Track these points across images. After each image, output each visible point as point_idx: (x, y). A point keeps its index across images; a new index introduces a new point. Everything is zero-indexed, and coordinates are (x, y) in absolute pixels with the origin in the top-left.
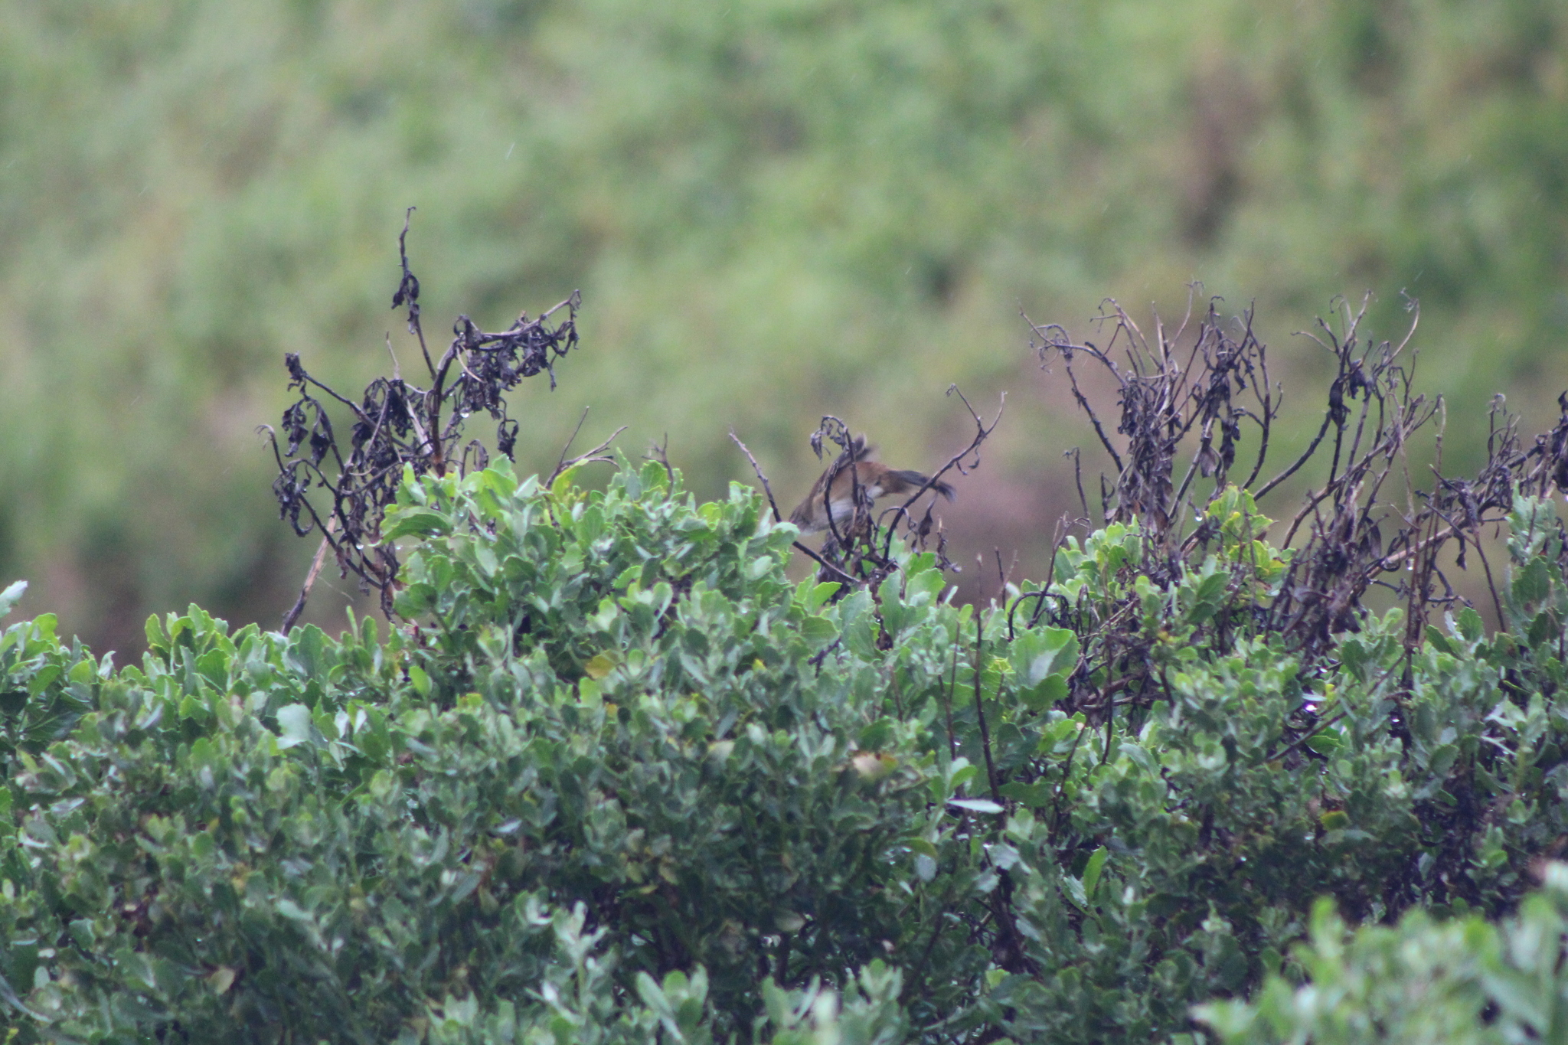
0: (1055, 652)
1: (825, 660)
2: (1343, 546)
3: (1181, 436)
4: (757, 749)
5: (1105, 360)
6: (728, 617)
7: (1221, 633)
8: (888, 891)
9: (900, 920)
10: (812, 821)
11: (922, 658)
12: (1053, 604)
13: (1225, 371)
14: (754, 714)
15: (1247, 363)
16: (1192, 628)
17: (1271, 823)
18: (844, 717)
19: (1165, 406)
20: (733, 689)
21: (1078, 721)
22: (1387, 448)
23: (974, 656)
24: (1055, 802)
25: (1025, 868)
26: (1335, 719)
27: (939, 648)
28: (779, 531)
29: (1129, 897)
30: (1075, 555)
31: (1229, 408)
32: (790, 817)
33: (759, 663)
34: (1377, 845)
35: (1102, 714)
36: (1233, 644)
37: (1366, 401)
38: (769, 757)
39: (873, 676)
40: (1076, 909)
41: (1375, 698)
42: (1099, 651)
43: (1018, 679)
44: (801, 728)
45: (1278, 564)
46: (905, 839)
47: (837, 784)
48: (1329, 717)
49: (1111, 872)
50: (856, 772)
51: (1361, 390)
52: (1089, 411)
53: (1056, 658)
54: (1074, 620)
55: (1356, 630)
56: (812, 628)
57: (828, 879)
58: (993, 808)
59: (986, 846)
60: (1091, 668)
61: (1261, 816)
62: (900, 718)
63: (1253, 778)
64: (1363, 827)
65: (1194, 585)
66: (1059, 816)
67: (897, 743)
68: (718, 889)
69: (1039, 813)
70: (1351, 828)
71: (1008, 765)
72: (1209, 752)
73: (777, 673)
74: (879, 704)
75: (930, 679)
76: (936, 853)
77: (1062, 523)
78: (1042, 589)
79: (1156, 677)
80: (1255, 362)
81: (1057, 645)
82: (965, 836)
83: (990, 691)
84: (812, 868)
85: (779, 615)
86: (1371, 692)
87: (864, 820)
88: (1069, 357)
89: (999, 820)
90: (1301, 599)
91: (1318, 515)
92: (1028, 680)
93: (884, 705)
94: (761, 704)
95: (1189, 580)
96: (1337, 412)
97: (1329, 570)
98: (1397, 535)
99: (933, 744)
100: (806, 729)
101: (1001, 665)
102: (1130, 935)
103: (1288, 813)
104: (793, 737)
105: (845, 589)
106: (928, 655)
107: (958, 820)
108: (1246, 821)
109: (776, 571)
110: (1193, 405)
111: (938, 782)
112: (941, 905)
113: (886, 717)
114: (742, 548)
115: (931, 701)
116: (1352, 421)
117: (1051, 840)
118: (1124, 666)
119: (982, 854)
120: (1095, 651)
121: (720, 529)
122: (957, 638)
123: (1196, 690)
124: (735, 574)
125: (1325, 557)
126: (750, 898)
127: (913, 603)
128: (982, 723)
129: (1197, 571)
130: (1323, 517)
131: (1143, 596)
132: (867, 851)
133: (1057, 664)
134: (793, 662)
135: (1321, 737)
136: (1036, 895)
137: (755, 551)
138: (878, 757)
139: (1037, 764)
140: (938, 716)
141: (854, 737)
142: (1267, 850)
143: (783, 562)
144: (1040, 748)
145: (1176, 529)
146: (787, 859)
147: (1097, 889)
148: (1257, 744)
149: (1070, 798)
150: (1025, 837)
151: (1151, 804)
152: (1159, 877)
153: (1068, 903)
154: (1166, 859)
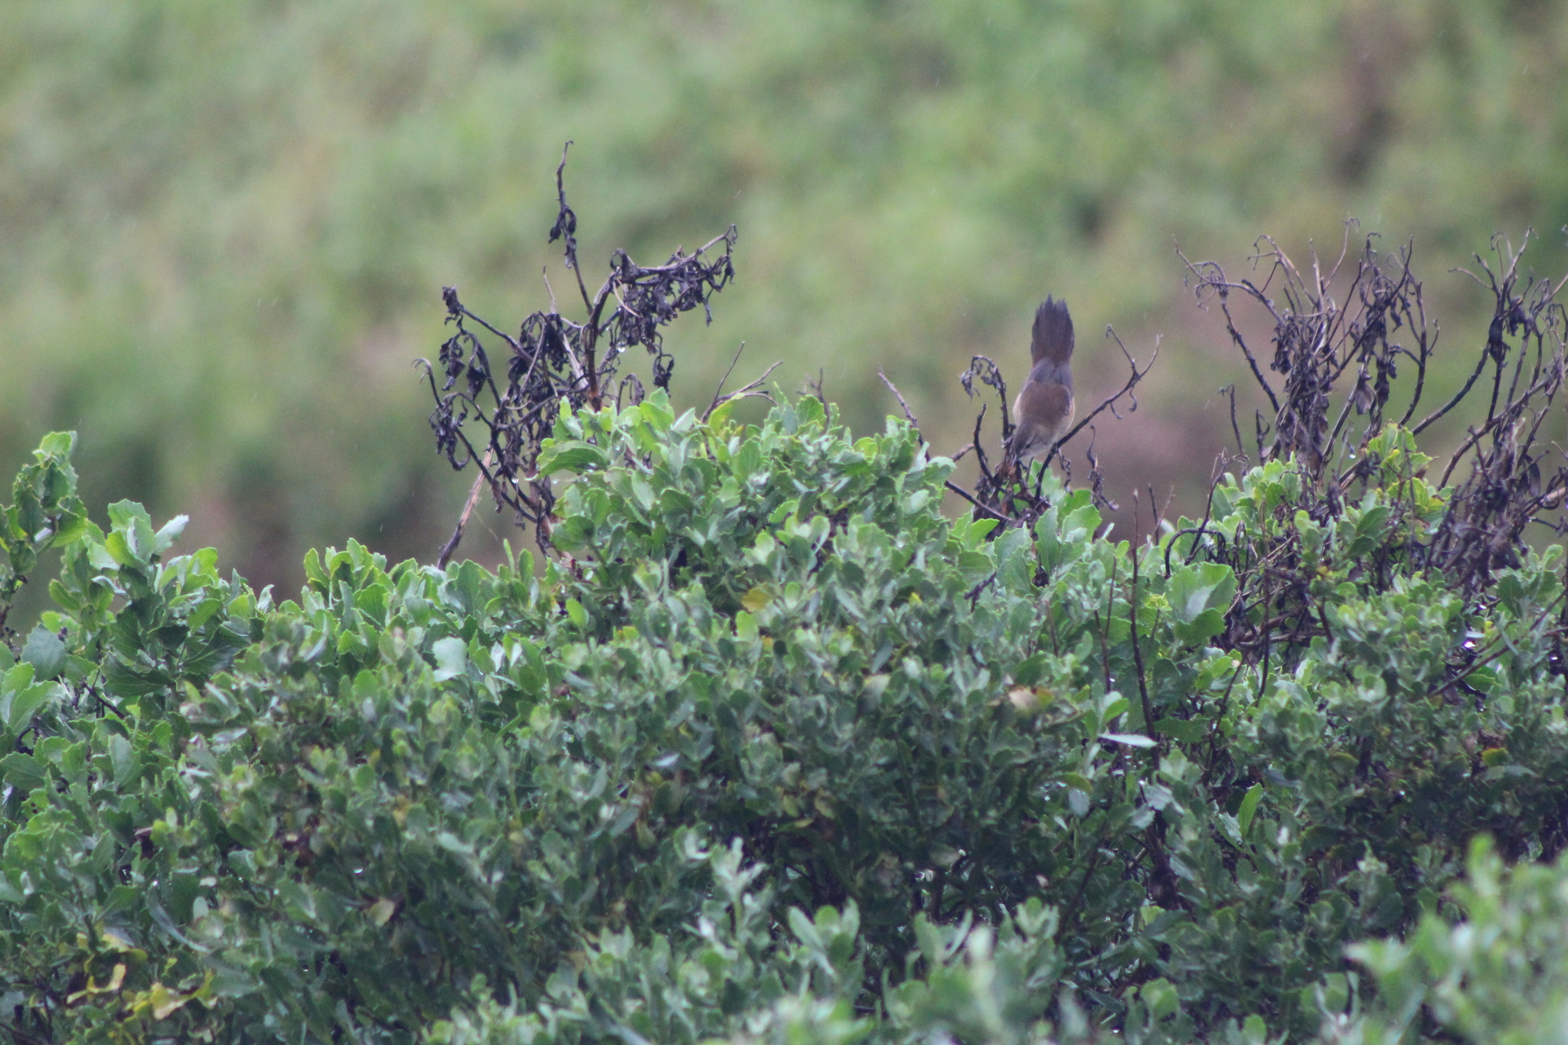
0: (1213, 587)
1: (982, 594)
2: (1504, 482)
3: (1337, 375)
4: (913, 683)
5: (1262, 298)
6: (885, 552)
7: (1380, 569)
8: (1043, 826)
9: (1055, 855)
10: (968, 755)
11: (1078, 593)
12: (1209, 541)
13: (1382, 310)
14: (910, 648)
15: (1403, 300)
16: (1351, 564)
17: (1431, 757)
18: (1000, 651)
19: (1322, 344)
20: (890, 623)
21: (1235, 658)
22: (1546, 386)
23: (1130, 592)
24: (1211, 739)
25: (1179, 808)
26: (1495, 656)
27: (1095, 584)
28: (935, 464)
29: (1283, 837)
30: (1233, 493)
31: (1385, 346)
32: (945, 751)
33: (915, 596)
34: (1537, 781)
35: (1257, 652)
36: (1391, 582)
37: (1526, 338)
38: (924, 691)
39: (1029, 611)
40: (1231, 846)
41: (1538, 633)
42: (1257, 588)
43: (1174, 615)
44: (956, 661)
45: (1437, 502)
46: (1060, 773)
47: (993, 719)
48: (1487, 654)
49: (1265, 809)
50: (1013, 706)
51: (1521, 327)
52: (1244, 348)
53: (1213, 594)
54: (1231, 556)
55: (1516, 566)
56: (969, 562)
57: (983, 813)
58: (1147, 742)
59: (1142, 782)
60: (1247, 605)
61: (1421, 750)
62: (1056, 653)
63: (1413, 712)
64: (1524, 763)
65: (1355, 520)
66: (1215, 752)
67: (1052, 678)
68: (873, 823)
69: (1192, 752)
70: (1511, 764)
71: (1163, 702)
72: (1370, 685)
73: (934, 607)
74: (1035, 639)
75: (1086, 614)
76: (1091, 788)
77: (1220, 459)
78: (1199, 526)
79: (1314, 612)
80: (1412, 300)
81: (1214, 580)
82: (1120, 772)
83: (1145, 627)
84: (967, 802)
85: (936, 549)
86: (1532, 628)
87: (1020, 754)
88: (1224, 294)
89: (1153, 757)
90: (1461, 535)
91: (1479, 450)
92: (1184, 616)
93: (1040, 639)
94: (917, 637)
95: (1349, 514)
96: (1496, 347)
97: (1490, 507)
98: (1557, 473)
99: (1089, 678)
100: (961, 663)
101: (1158, 602)
102: (1284, 876)
103: (1447, 748)
104: (949, 671)
105: (1002, 526)
106: (1086, 591)
107: (1113, 756)
108: (1405, 755)
109: (932, 505)
110: (1350, 342)
111: (1092, 716)
112: (1095, 840)
113: (1041, 652)
114: (899, 482)
115: (1087, 635)
116: (1511, 358)
117: (1205, 779)
118: (1280, 604)
119: (1138, 790)
120: (1251, 587)
121: (877, 463)
122: (1113, 574)
123: (1358, 622)
124: (892, 508)
125: (1486, 493)
126: (905, 831)
127: (1069, 539)
128: (1137, 659)
129: (1356, 505)
130: (1484, 454)
131: (1303, 531)
132: (1023, 786)
133: (1214, 600)
134: (950, 596)
135: (1478, 676)
136: (1190, 835)
137: (914, 485)
138: (1034, 691)
139: (1194, 701)
140: (1094, 650)
141: (1009, 671)
142: (1426, 783)
143: (938, 497)
144: (1197, 685)
145: (1333, 464)
146: (942, 793)
147: (1251, 828)
148: (1419, 678)
149: (1227, 735)
150: (1178, 778)
151: (1309, 735)
152: (1317, 808)
153: (1222, 841)
154: (1323, 789)
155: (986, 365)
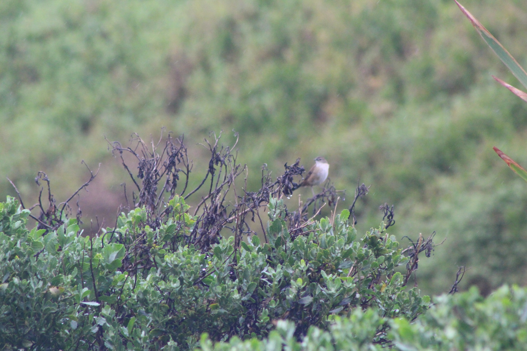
0: (117, 252)
1: (39, 255)
2: (214, 215)
3: (160, 179)
4: (16, 286)
5: (134, 153)
6: (6, 242)
7: (173, 244)
8: (61, 333)
9: (65, 343)
10: (35, 310)
11: (72, 254)
12: (117, 235)
13: (174, 157)
14: (15, 274)
15: (181, 154)
16: (164, 243)
17: (194, 306)
18: (46, 274)
19: (154, 169)
20: (8, 266)
21: (125, 274)
22: (228, 182)
23: (90, 254)
24: (118, 302)
25: (108, 325)
26: (211, 273)
27: (78, 251)
28: (24, 212)
29: (143, 334)
30: (124, 219)
31: (175, 169)
32: (27, 309)
33: (17, 257)
34: (229, 314)
35: (134, 272)
36: (177, 248)
37: (221, 166)
38: (20, 288)
39: (56, 261)
40: (125, 338)
41: (225, 266)
42: (133, 251)
43: (104, 261)
44: (31, 278)
45: (192, 221)
46: (67, 315)
47: (43, 298)
48: (210, 272)
49: (137, 325)
50: (50, 293)
51: (219, 163)
52: (128, 170)
53: (118, 254)
54: (124, 240)
55: (218, 243)
56: (35, 245)
57: (41, 329)
58: (97, 304)
59: (94, 317)
60: (130, 256)
61: (191, 304)
62: (65, 275)
63: (189, 291)
64: (224, 308)
65: (165, 229)
66: (119, 307)
67: (64, 283)
68: (3, 333)
69: (112, 306)
70: (221, 309)
71: (101, 290)
72: (175, 282)
73: (23, 260)
74: (58, 270)
75: (75, 261)
76: (77, 320)
77: (120, 208)
78: (113, 230)
79: (152, 259)
80: (184, 154)
81: (118, 249)
82: (87, 314)
83: (95, 265)
84: (35, 326)
85: (24, 241)
86: (223, 264)
87: (53, 309)
88: (121, 152)
89: (99, 309)
90: (200, 233)
91: (205, 204)
92: (108, 261)
93: (59, 270)
94: (18, 271)
95: (163, 227)
96: (212, 170)
97: (209, 223)
98: (232, 211)
99: (76, 283)
100: (33, 279)
101: (99, 256)
102: (143, 347)
103: (200, 303)
104: (29, 281)
105: (47, 232)
106: (75, 254)
107: (85, 309)
108: (185, 305)
109: (23, 226)
110: (164, 168)
111: (78, 296)
112: (79, 337)
113: (60, 274)
114: (11, 218)
115: (76, 268)
116: (216, 173)
117: (116, 316)
118: (141, 256)
119: (93, 320)
120: (131, 250)
121: (4, 212)
122: (84, 248)
123: (171, 261)
124: (8, 227)
125: (208, 219)
126: (14, 336)
127: (69, 236)
128: (93, 276)
129: (165, 224)
130: (207, 206)
131: (147, 232)
132: (54, 320)
133: (118, 255)
134: (29, 256)
135: (207, 279)
136: (112, 334)
137: (16, 219)
138: (58, 288)
139: (112, 289)
140: (78, 274)
141: (49, 281)
142: (192, 315)
143: (25, 223)
144: (113, 284)
145: (158, 210)
146: (26, 323)
147: (132, 332)
148: (191, 280)
149: (123, 301)
150: (108, 315)
151: (155, 298)
152: (156, 323)
153: (122, 336)
154: (159, 317)
155: (43, 175)
